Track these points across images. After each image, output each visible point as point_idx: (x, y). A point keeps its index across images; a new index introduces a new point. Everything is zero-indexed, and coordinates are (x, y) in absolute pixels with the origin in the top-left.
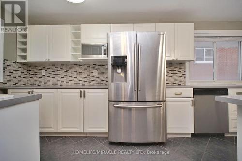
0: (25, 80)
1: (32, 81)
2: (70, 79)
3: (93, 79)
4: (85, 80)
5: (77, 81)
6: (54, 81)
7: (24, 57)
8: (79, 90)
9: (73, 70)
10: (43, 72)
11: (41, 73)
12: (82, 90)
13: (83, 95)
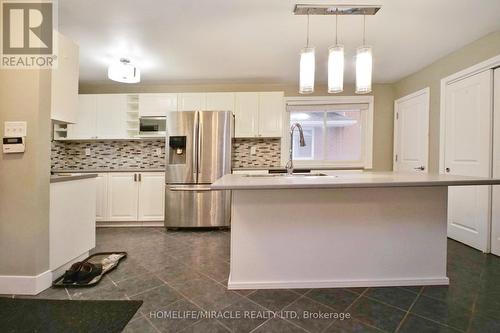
0: (63, 162)
1: (72, 163)
2: (125, 159)
3: (155, 159)
4: (145, 161)
5: (133, 162)
6: (103, 162)
7: (64, 134)
8: (133, 174)
9: (128, 148)
10: (88, 151)
11: (84, 153)
12: (137, 174)
13: (137, 179)
